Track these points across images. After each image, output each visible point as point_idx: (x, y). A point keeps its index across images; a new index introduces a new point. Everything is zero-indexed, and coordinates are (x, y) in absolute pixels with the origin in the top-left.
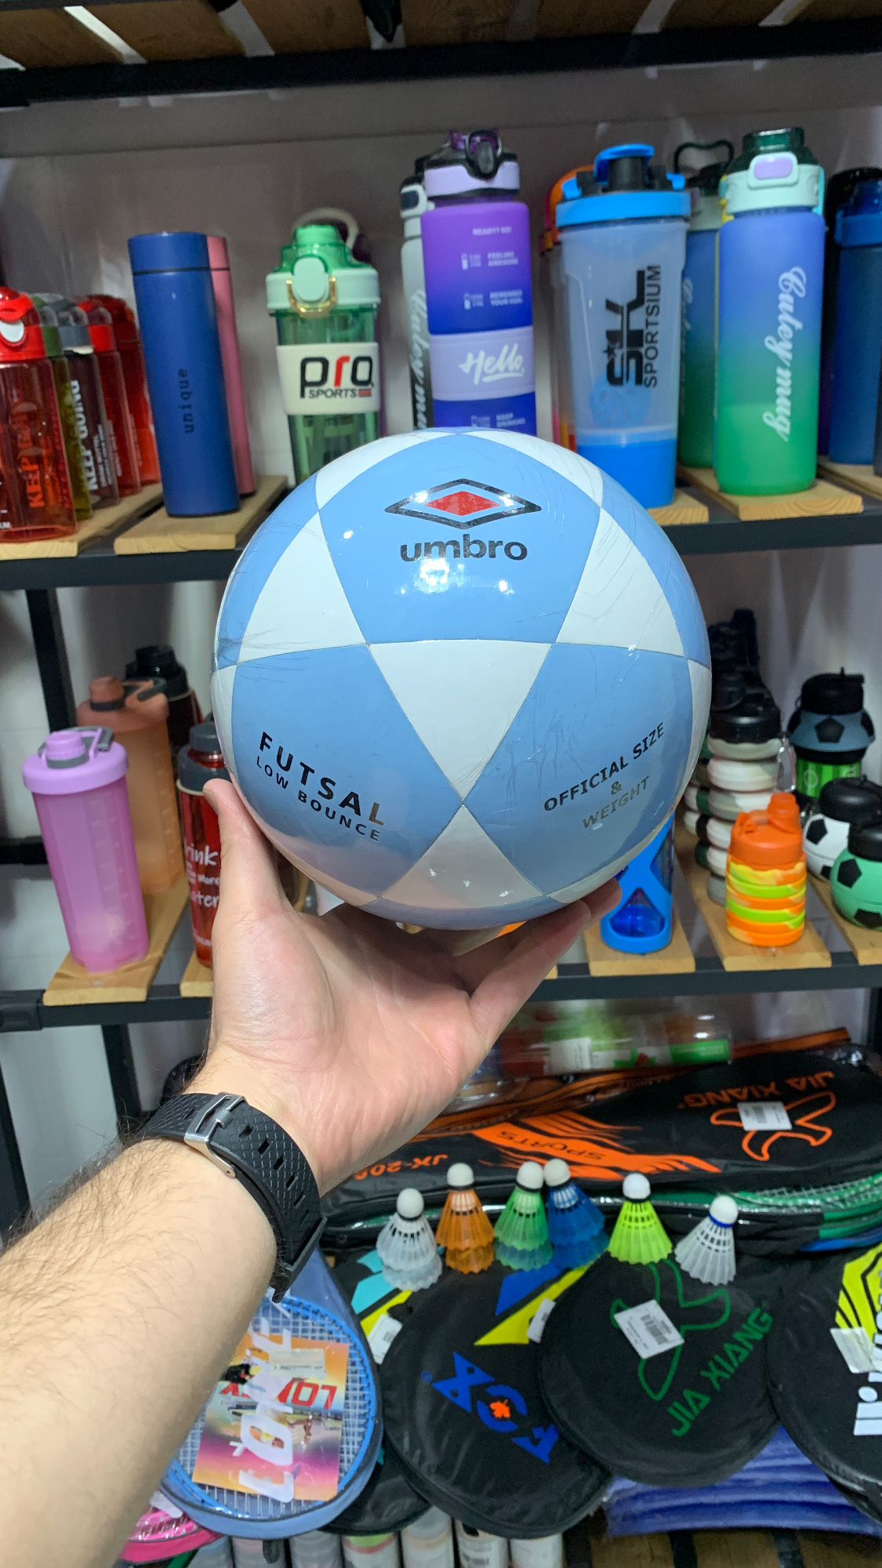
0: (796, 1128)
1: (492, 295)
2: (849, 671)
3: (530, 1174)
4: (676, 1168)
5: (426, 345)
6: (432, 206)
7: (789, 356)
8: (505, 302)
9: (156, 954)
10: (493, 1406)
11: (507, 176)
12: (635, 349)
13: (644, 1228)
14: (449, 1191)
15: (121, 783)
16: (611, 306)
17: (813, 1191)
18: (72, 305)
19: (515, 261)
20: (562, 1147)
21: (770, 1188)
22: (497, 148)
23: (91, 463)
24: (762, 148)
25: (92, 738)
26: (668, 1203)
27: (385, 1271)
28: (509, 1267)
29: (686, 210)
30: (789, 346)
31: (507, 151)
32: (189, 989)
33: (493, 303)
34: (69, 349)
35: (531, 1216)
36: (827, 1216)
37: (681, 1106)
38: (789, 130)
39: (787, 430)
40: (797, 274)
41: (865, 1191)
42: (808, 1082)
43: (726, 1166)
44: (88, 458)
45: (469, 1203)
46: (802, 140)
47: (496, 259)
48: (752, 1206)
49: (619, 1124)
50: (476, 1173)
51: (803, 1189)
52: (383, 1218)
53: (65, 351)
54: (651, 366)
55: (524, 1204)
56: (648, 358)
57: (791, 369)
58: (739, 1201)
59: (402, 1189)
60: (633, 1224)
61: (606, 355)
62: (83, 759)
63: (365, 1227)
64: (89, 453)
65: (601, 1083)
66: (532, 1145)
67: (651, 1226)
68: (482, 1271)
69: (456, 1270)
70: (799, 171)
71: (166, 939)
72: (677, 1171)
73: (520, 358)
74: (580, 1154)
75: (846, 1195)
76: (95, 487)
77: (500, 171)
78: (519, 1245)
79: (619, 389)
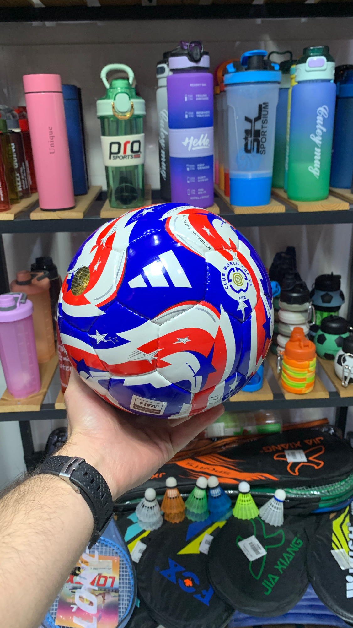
0: (309, 461)
1: (197, 113)
2: (335, 273)
3: (202, 482)
4: (261, 479)
5: (166, 133)
6: (171, 74)
7: (320, 143)
8: (203, 116)
9: (44, 390)
11: (205, 62)
12: (257, 138)
13: (248, 504)
14: (166, 489)
15: (30, 318)
16: (247, 119)
17: (316, 488)
18: (12, 110)
19: (207, 99)
20: (212, 469)
21: (299, 487)
22: (201, 49)
23: (19, 179)
24: (311, 54)
25: (18, 298)
26: (257, 493)
27: (139, 522)
28: (191, 521)
29: (279, 79)
30: (320, 138)
31: (205, 51)
32: (58, 406)
33: (198, 116)
34: (10, 129)
35: (201, 499)
36: (322, 498)
37: (262, 452)
38: (323, 47)
39: (318, 174)
40: (325, 108)
41: (338, 488)
42: (313, 442)
43: (281, 478)
44: (18, 177)
45: (175, 493)
46: (328, 51)
47: (200, 97)
48: (291, 494)
49: (236, 459)
50: (178, 481)
51: (312, 487)
52: (138, 499)
53: (9, 130)
54: (263, 145)
55: (199, 494)
56: (262, 142)
57: (321, 148)
58: (287, 492)
59: (147, 488)
60: (243, 503)
62: (14, 307)
63: (131, 503)
64: (18, 175)
65: (227, 441)
66: (200, 468)
67: (251, 503)
68: (180, 522)
69: (169, 521)
70: (327, 65)
71: (48, 383)
72: (261, 480)
73: (208, 140)
74: (220, 472)
75: (330, 490)
76: (21, 189)
77: (202, 59)
78: (195, 511)
79: (249, 155)
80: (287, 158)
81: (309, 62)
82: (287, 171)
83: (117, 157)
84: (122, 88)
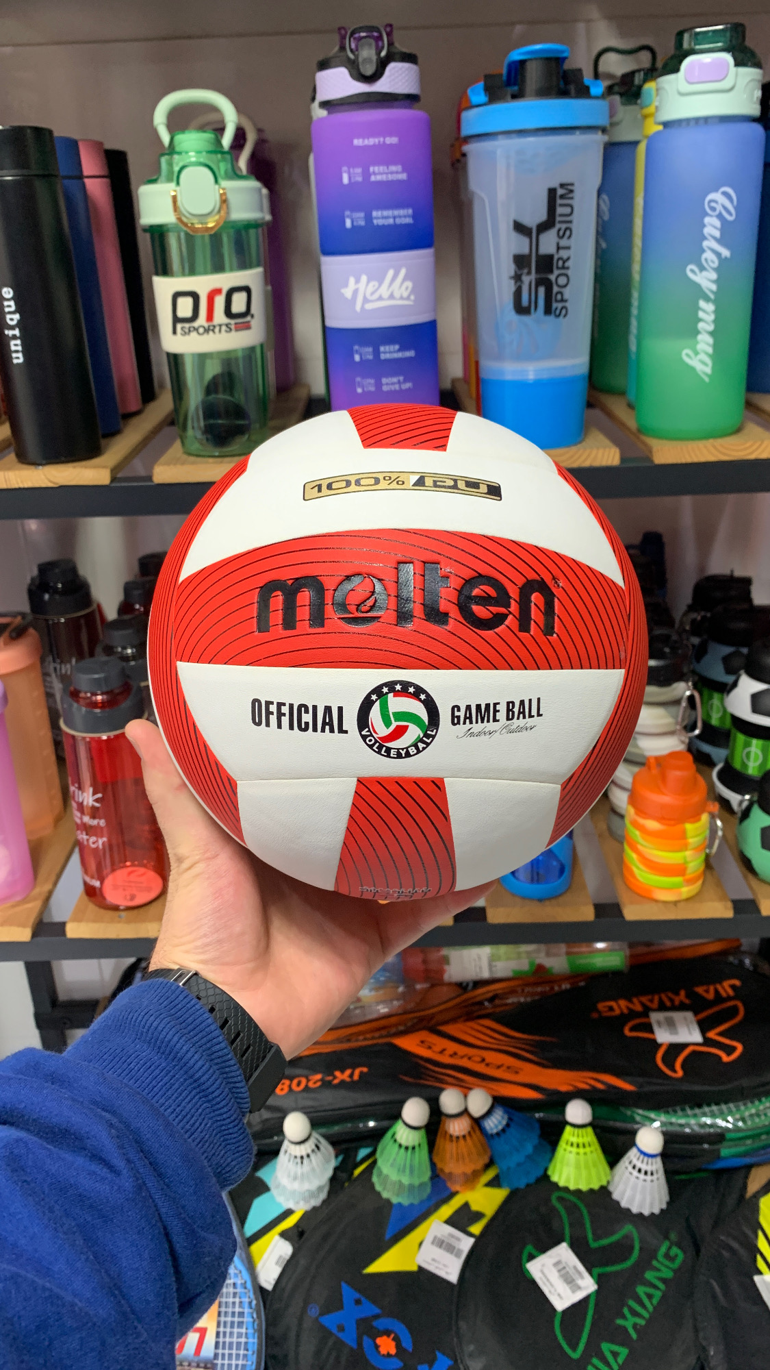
0: (707, 1042)
1: (375, 214)
7: (714, 287)
8: (391, 221)
9: (44, 888)
10: (378, 1341)
12: (543, 276)
16: (519, 228)
24: (695, 47)
29: (603, 121)
30: (714, 276)
32: (75, 931)
33: (376, 222)
36: (730, 1135)
38: (728, 26)
39: (708, 370)
40: (725, 194)
41: (766, 1109)
42: (716, 991)
43: (642, 1085)
46: (742, 39)
47: (380, 174)
54: (561, 293)
56: (559, 286)
57: (715, 302)
61: (512, 282)
65: (497, 990)
70: (737, 75)
73: (409, 283)
77: (386, 73)
79: (525, 318)
80: (634, 323)
81: (686, 70)
82: (633, 357)
83: (192, 329)
84: (198, 152)
